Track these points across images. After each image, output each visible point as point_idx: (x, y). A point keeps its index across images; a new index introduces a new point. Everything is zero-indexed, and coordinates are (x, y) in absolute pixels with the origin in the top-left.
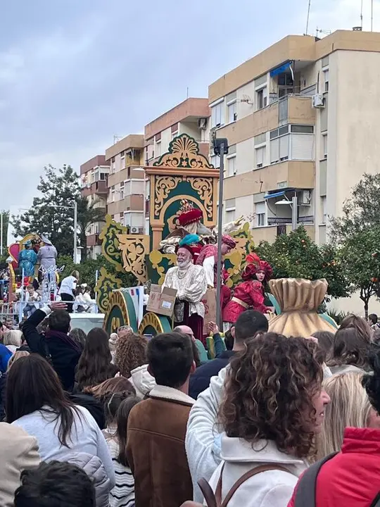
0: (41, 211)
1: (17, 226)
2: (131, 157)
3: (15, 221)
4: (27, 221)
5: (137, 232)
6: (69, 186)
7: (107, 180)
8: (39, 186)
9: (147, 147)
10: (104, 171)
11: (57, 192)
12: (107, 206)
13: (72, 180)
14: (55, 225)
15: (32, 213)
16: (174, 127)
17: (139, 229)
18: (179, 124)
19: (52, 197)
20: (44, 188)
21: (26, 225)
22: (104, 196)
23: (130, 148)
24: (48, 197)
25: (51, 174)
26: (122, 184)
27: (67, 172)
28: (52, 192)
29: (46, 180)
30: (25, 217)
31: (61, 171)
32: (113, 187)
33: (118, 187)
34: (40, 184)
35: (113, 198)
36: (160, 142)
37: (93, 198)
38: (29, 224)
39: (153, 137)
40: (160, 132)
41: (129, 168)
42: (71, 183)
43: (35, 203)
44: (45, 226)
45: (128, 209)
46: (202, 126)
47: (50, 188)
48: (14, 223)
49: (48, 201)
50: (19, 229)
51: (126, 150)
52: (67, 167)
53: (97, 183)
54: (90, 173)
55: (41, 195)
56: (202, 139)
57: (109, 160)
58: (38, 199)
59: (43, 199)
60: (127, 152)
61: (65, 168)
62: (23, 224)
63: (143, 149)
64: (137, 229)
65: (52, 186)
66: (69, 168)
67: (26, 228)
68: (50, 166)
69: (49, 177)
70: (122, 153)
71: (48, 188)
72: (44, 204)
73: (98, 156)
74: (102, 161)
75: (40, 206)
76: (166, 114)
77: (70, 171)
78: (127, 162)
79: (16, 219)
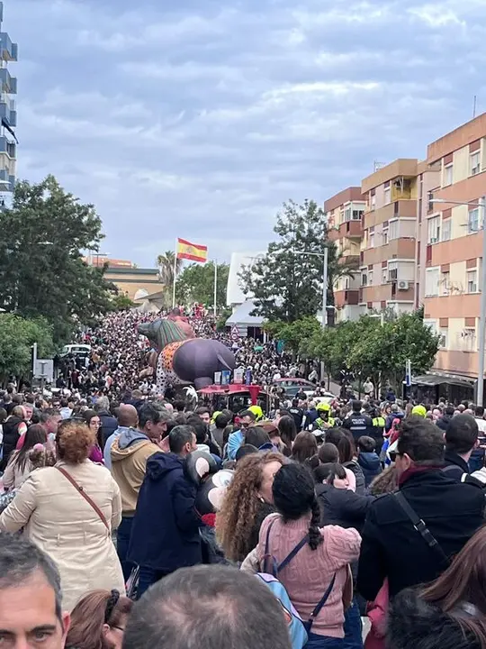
0: (278, 259)
1: (247, 278)
2: (399, 189)
3: (245, 272)
4: (260, 272)
5: (406, 287)
6: (313, 228)
7: (363, 220)
8: (275, 228)
9: (421, 174)
10: (359, 208)
11: (299, 236)
12: (362, 253)
13: (316, 220)
14: (295, 278)
15: (266, 262)
16: (474, 144)
17: (409, 284)
18: (482, 140)
19: (292, 242)
20: (282, 230)
21: (260, 277)
22: (358, 241)
23: (397, 177)
24: (287, 241)
25: (291, 212)
26: (386, 224)
27: (310, 208)
28: (292, 235)
29: (286, 221)
30: (257, 268)
31: (302, 207)
32: (372, 228)
33: (379, 228)
35: (372, 242)
36: (451, 166)
37: (342, 244)
38: (261, 277)
39: (441, 159)
40: (452, 153)
41: (396, 203)
42: (315, 224)
43: (271, 250)
44: (282, 279)
45: (394, 257)
47: (291, 230)
48: (244, 275)
49: (287, 247)
50: (250, 282)
51: (392, 179)
52: (308, 202)
53: (348, 223)
54: (338, 211)
55: (278, 240)
57: (367, 193)
58: (274, 244)
59: (281, 244)
60: (395, 181)
61: (306, 204)
62: (255, 276)
63: (416, 177)
64: (407, 284)
65: (292, 227)
66: (311, 203)
67: (258, 282)
68: (291, 201)
69: (289, 216)
70: (387, 183)
71: (288, 229)
72: (281, 251)
73: (351, 188)
74: (355, 194)
75: (277, 252)
76: (461, 127)
77: (313, 207)
78: (393, 195)
79: (246, 269)
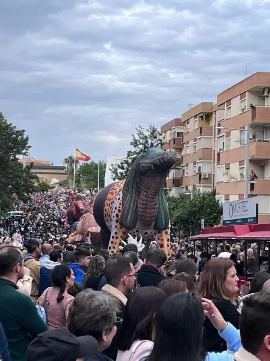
1: (115, 172)
2: (203, 120)
3: (114, 168)
4: (123, 168)
5: (207, 177)
6: (153, 142)
7: (183, 137)
8: (131, 142)
9: (215, 111)
10: (180, 131)
11: (145, 147)
12: (182, 157)
15: (126, 162)
16: (242, 95)
17: (209, 175)
18: (247, 92)
19: (141, 150)
20: (135, 143)
22: (180, 150)
23: (201, 113)
24: (138, 150)
25: (140, 133)
26: (195, 140)
27: (153, 131)
28: (141, 146)
29: (137, 138)
30: (120, 165)
31: (148, 130)
32: (188, 143)
33: (192, 142)
34: (132, 141)
35: (188, 151)
36: (230, 107)
38: (123, 171)
39: (224, 103)
40: (231, 100)
41: (201, 128)
42: (155, 139)
43: (129, 155)
45: (200, 159)
46: (266, 94)
47: (140, 144)
48: (113, 170)
49: (138, 154)
50: (117, 174)
51: (199, 114)
53: (174, 139)
54: (168, 132)
55: (133, 149)
56: (266, 104)
57: (185, 122)
58: (131, 152)
59: (135, 152)
60: (200, 115)
61: (151, 128)
62: (120, 170)
63: (212, 113)
64: (207, 175)
65: (141, 142)
66: (154, 128)
67: (122, 174)
68: (140, 127)
69: (139, 135)
70: (195, 116)
71: (138, 143)
72: (135, 156)
73: (176, 119)
74: (178, 122)
75: (132, 157)
76: (236, 85)
77: (154, 131)
78: (199, 123)
79: (114, 166)
